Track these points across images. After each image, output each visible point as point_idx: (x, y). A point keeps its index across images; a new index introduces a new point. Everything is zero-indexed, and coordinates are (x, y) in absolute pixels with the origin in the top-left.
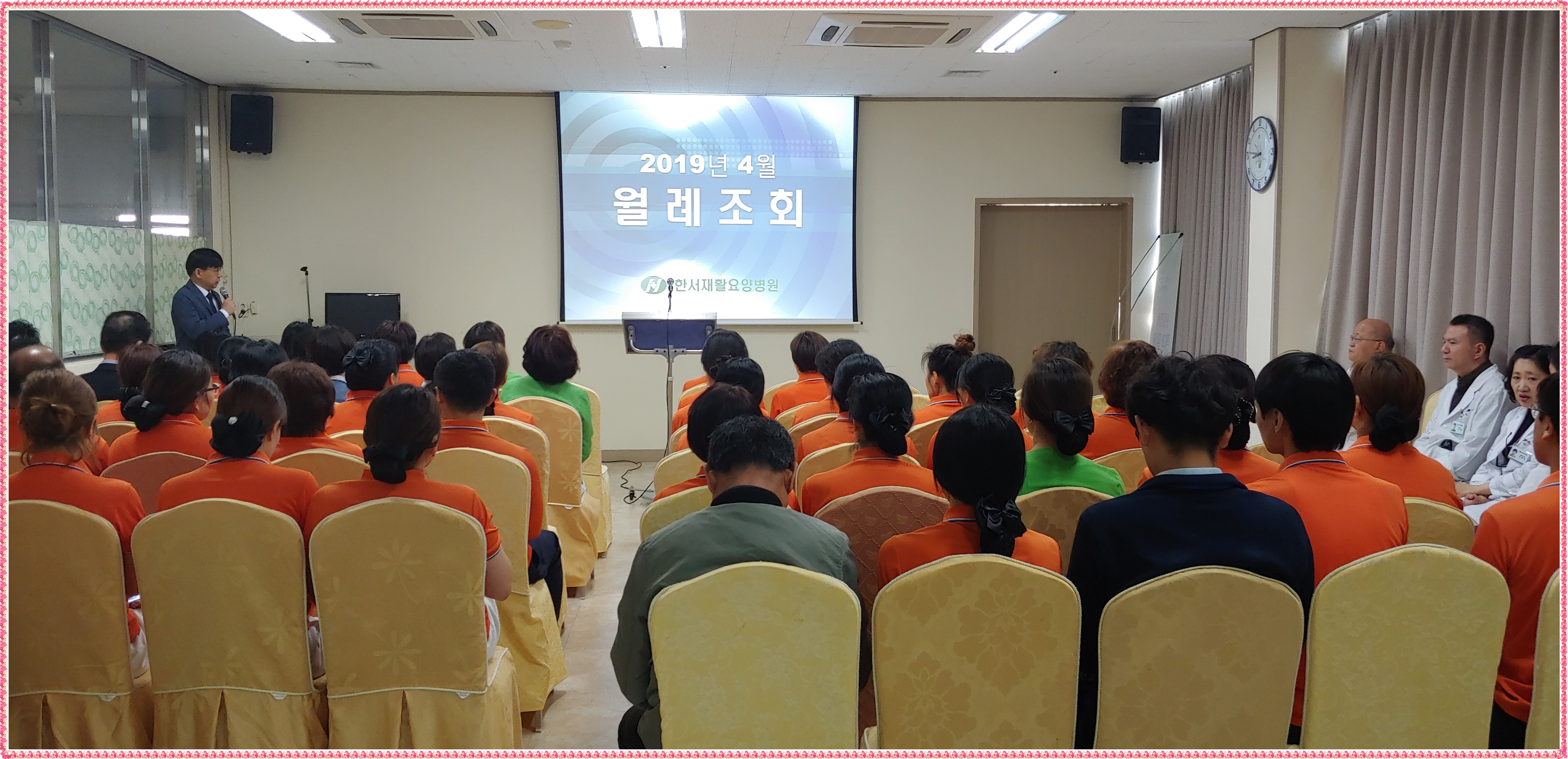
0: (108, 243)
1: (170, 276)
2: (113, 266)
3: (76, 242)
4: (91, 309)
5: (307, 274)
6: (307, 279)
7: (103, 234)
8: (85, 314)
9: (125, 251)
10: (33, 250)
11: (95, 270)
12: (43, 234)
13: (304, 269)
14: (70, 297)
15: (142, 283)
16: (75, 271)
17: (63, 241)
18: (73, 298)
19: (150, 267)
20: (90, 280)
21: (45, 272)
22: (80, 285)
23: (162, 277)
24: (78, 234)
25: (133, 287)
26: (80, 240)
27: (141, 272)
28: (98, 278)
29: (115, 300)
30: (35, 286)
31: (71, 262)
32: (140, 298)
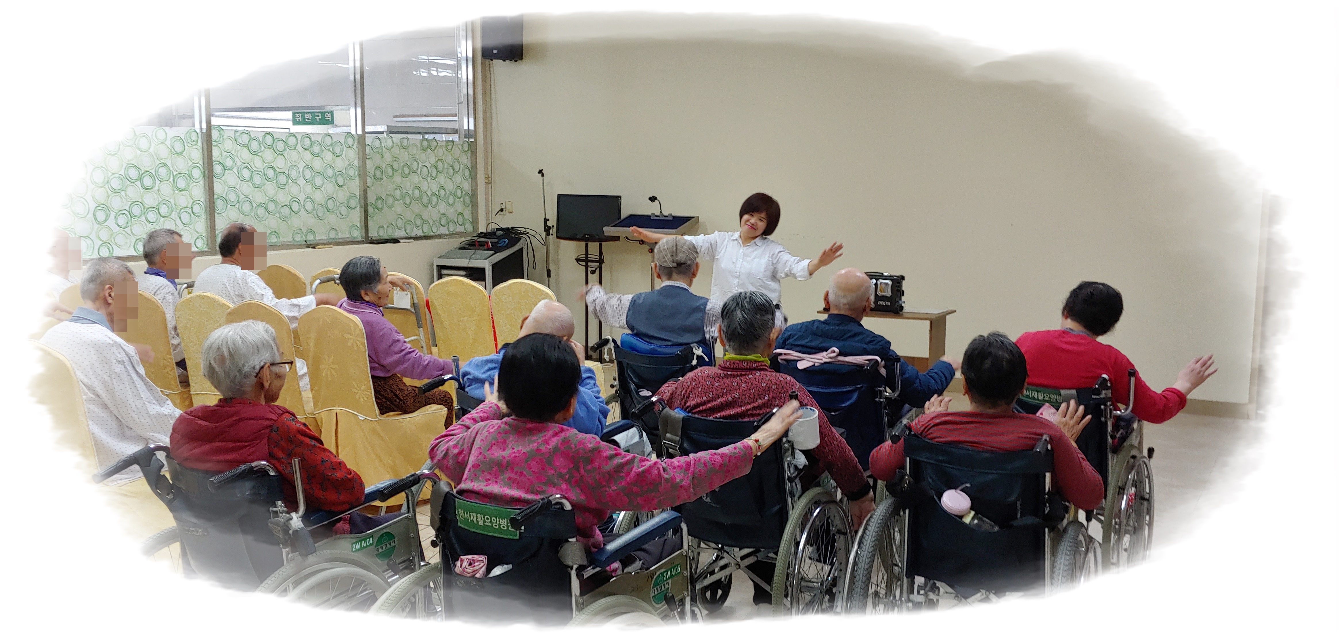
4: (271, 206)
5: (543, 175)
6: (543, 180)
10: (180, 154)
11: (278, 171)
13: (541, 172)
15: (355, 183)
16: (245, 172)
19: (364, 167)
23: (389, 177)
25: (341, 186)
27: (351, 172)
30: (181, 186)
31: (239, 163)
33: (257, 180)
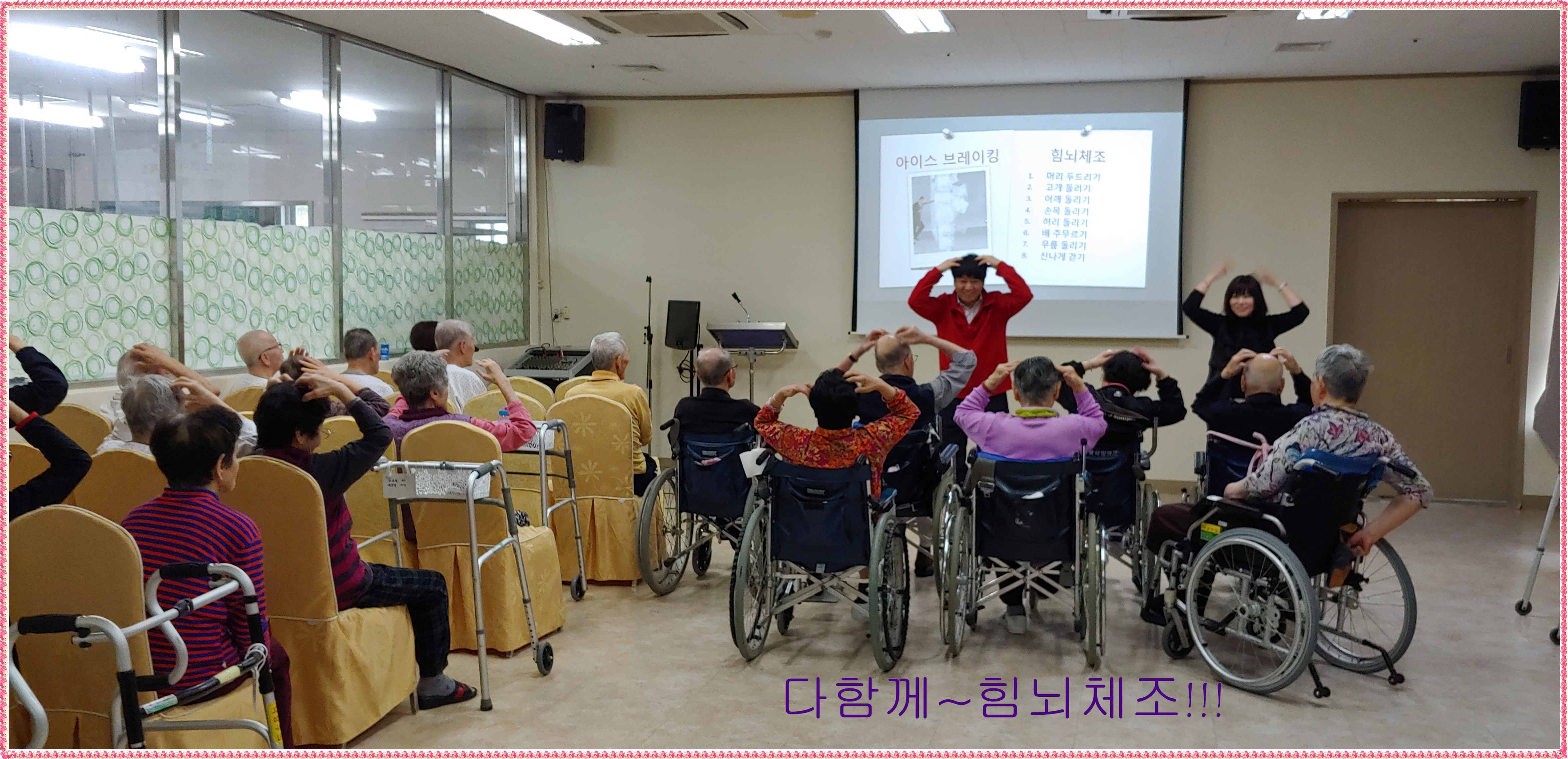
0: (402, 249)
1: (478, 281)
2: (408, 270)
3: (364, 247)
4: (381, 311)
5: (651, 283)
7: (397, 239)
8: (374, 316)
9: (423, 258)
10: (315, 255)
11: (387, 273)
12: (326, 239)
14: (357, 300)
15: (442, 289)
16: (363, 274)
17: (349, 246)
18: (360, 301)
19: (449, 270)
20: (380, 283)
21: (328, 276)
22: (369, 288)
23: (466, 281)
24: (367, 240)
25: (431, 291)
26: (370, 246)
27: (440, 276)
28: (390, 281)
29: (408, 303)
30: (316, 289)
31: (358, 265)
32: (439, 302)
33: (371, 284)
